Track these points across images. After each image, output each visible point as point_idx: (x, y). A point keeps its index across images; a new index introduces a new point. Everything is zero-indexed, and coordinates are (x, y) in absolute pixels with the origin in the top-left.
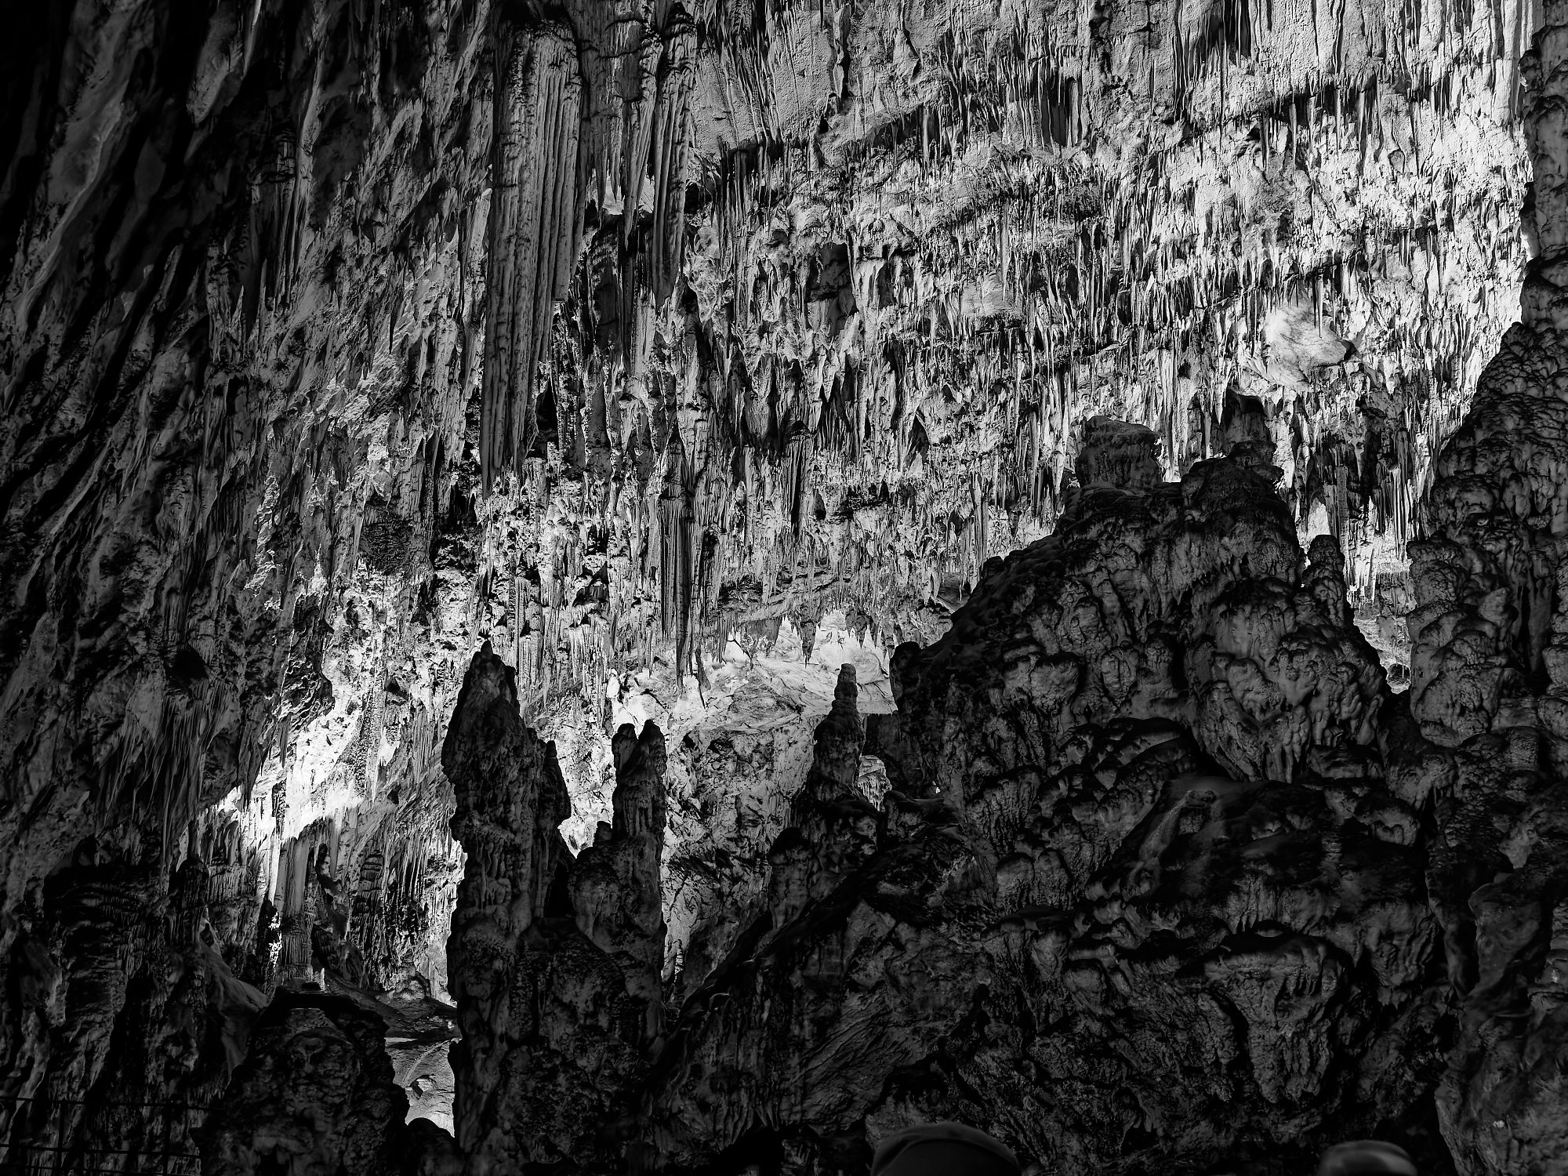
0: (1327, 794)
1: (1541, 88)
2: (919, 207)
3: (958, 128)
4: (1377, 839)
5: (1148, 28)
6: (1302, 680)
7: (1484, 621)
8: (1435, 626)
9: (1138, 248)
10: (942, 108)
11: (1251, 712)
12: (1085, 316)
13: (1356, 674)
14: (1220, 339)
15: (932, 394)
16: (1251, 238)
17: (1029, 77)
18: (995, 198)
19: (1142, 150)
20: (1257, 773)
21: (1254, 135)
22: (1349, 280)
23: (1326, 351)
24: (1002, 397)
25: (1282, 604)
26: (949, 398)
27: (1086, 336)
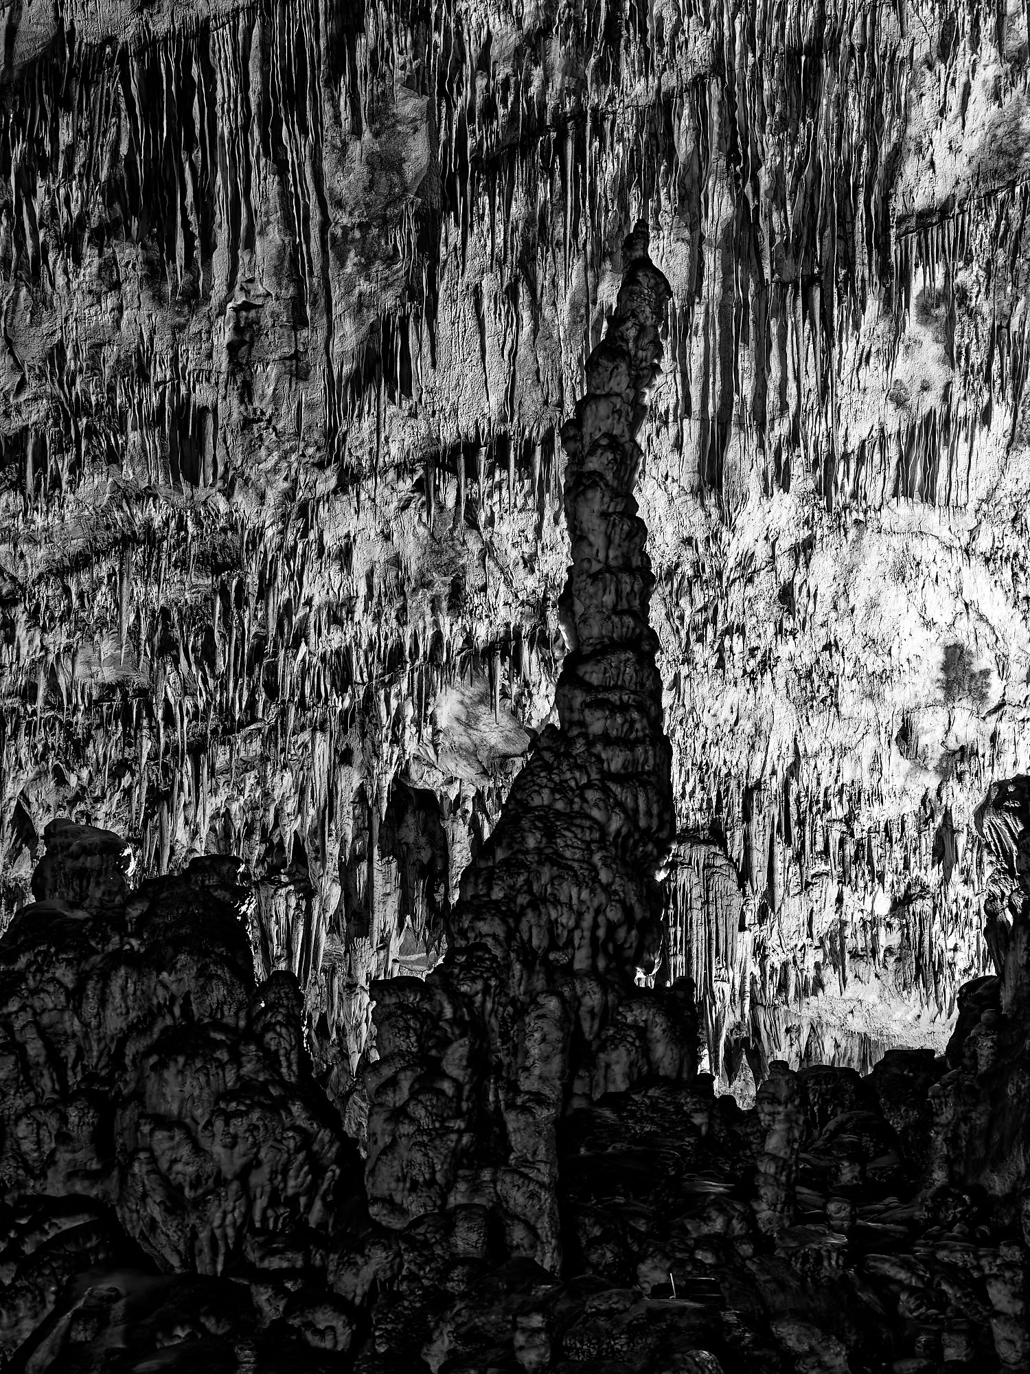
0: (253, 1289)
1: (582, 463)
2: (24, 547)
3: (69, 457)
4: (307, 1343)
5: (296, 356)
6: (240, 1148)
7: (444, 1076)
8: (392, 1083)
9: (287, 610)
10: (50, 433)
11: (180, 1188)
12: (224, 687)
13: (307, 1139)
14: (385, 721)
15: (40, 775)
16: (419, 602)
17: (155, 400)
18: (116, 542)
19: (289, 495)
20: (184, 1263)
21: (419, 486)
22: (530, 658)
23: (507, 740)
24: (126, 781)
25: (223, 1055)
26: (61, 781)
27: (225, 711)
